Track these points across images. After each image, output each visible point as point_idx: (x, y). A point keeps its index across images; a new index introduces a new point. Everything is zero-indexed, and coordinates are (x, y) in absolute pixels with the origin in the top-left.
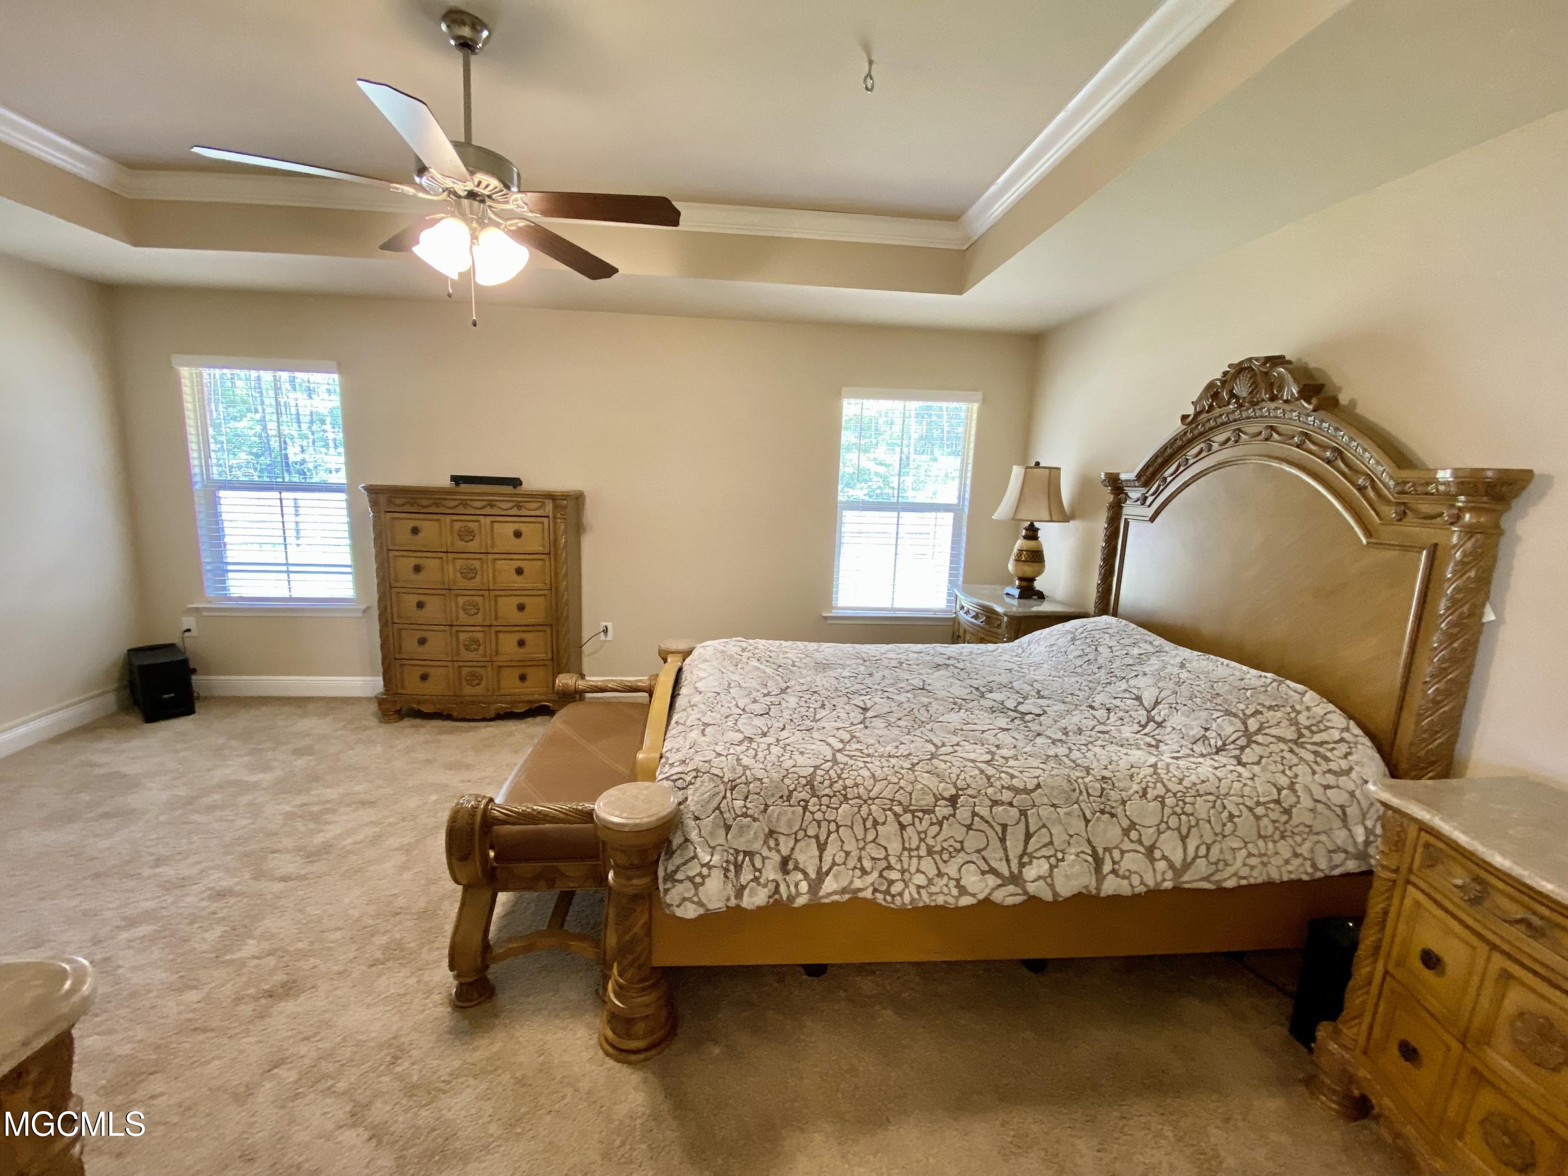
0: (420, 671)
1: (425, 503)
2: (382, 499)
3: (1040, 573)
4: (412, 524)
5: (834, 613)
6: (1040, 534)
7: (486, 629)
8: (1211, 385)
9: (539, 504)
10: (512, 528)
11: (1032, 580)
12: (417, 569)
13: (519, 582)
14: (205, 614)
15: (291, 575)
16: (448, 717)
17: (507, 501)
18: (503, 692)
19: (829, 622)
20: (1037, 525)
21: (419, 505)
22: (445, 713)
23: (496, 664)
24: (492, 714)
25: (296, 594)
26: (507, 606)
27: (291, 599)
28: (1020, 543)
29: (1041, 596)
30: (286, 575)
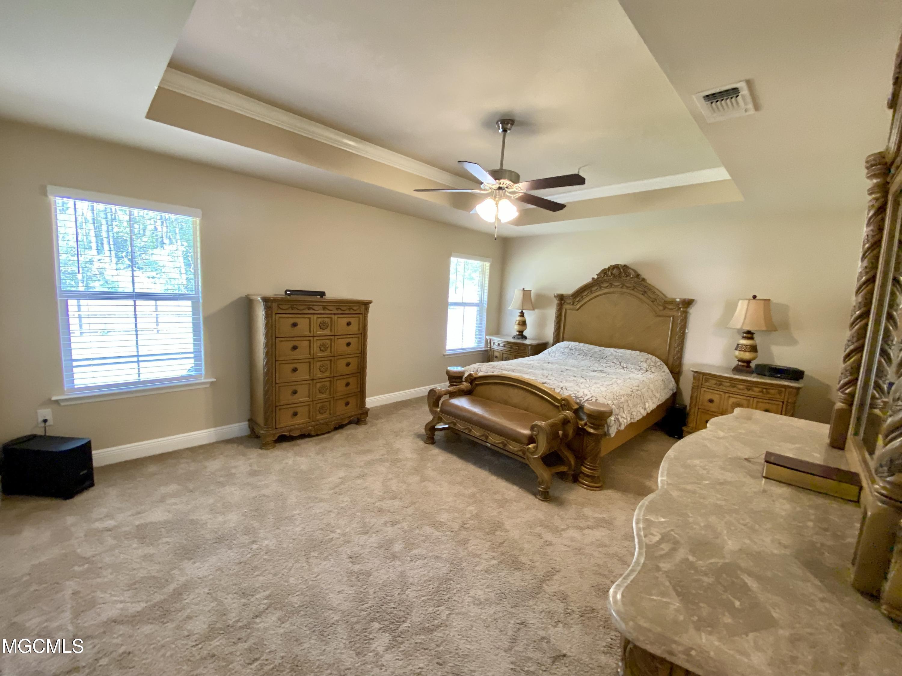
0: (291, 411)
1: (301, 308)
2: (274, 305)
3: (526, 329)
4: (292, 321)
5: (447, 353)
6: (525, 315)
7: (331, 379)
8: (605, 270)
9: (358, 307)
10: (345, 321)
11: (523, 332)
12: (295, 348)
13: (349, 350)
14: (62, 404)
15: (141, 363)
16: (309, 436)
17: (346, 306)
18: (338, 413)
19: (446, 357)
20: (524, 311)
21: (298, 309)
22: (307, 434)
23: (335, 398)
24: (332, 428)
25: (144, 377)
26: (341, 364)
27: (140, 383)
28: (519, 319)
29: (525, 338)
30: (136, 364)
